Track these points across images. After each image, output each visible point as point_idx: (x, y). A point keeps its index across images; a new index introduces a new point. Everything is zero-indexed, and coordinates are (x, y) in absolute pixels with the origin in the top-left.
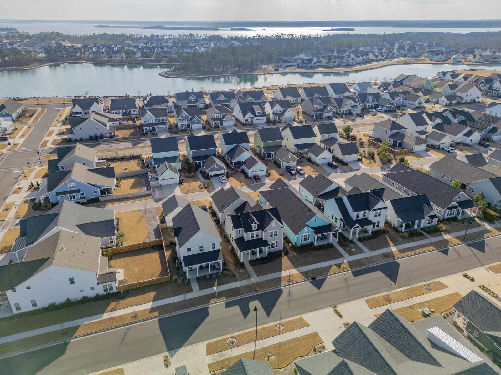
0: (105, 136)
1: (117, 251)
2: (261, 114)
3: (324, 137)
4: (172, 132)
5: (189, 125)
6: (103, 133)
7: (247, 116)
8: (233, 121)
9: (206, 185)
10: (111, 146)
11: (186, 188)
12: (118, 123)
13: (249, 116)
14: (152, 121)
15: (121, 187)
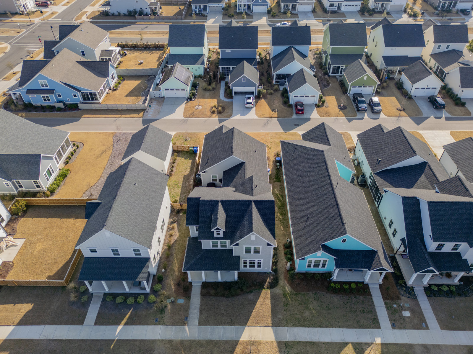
0: (145, 12)
3: (439, 48)
4: (226, 15)
5: (249, 6)
6: (144, 8)
8: (311, 6)
9: (220, 108)
11: (193, 107)
15: (117, 91)
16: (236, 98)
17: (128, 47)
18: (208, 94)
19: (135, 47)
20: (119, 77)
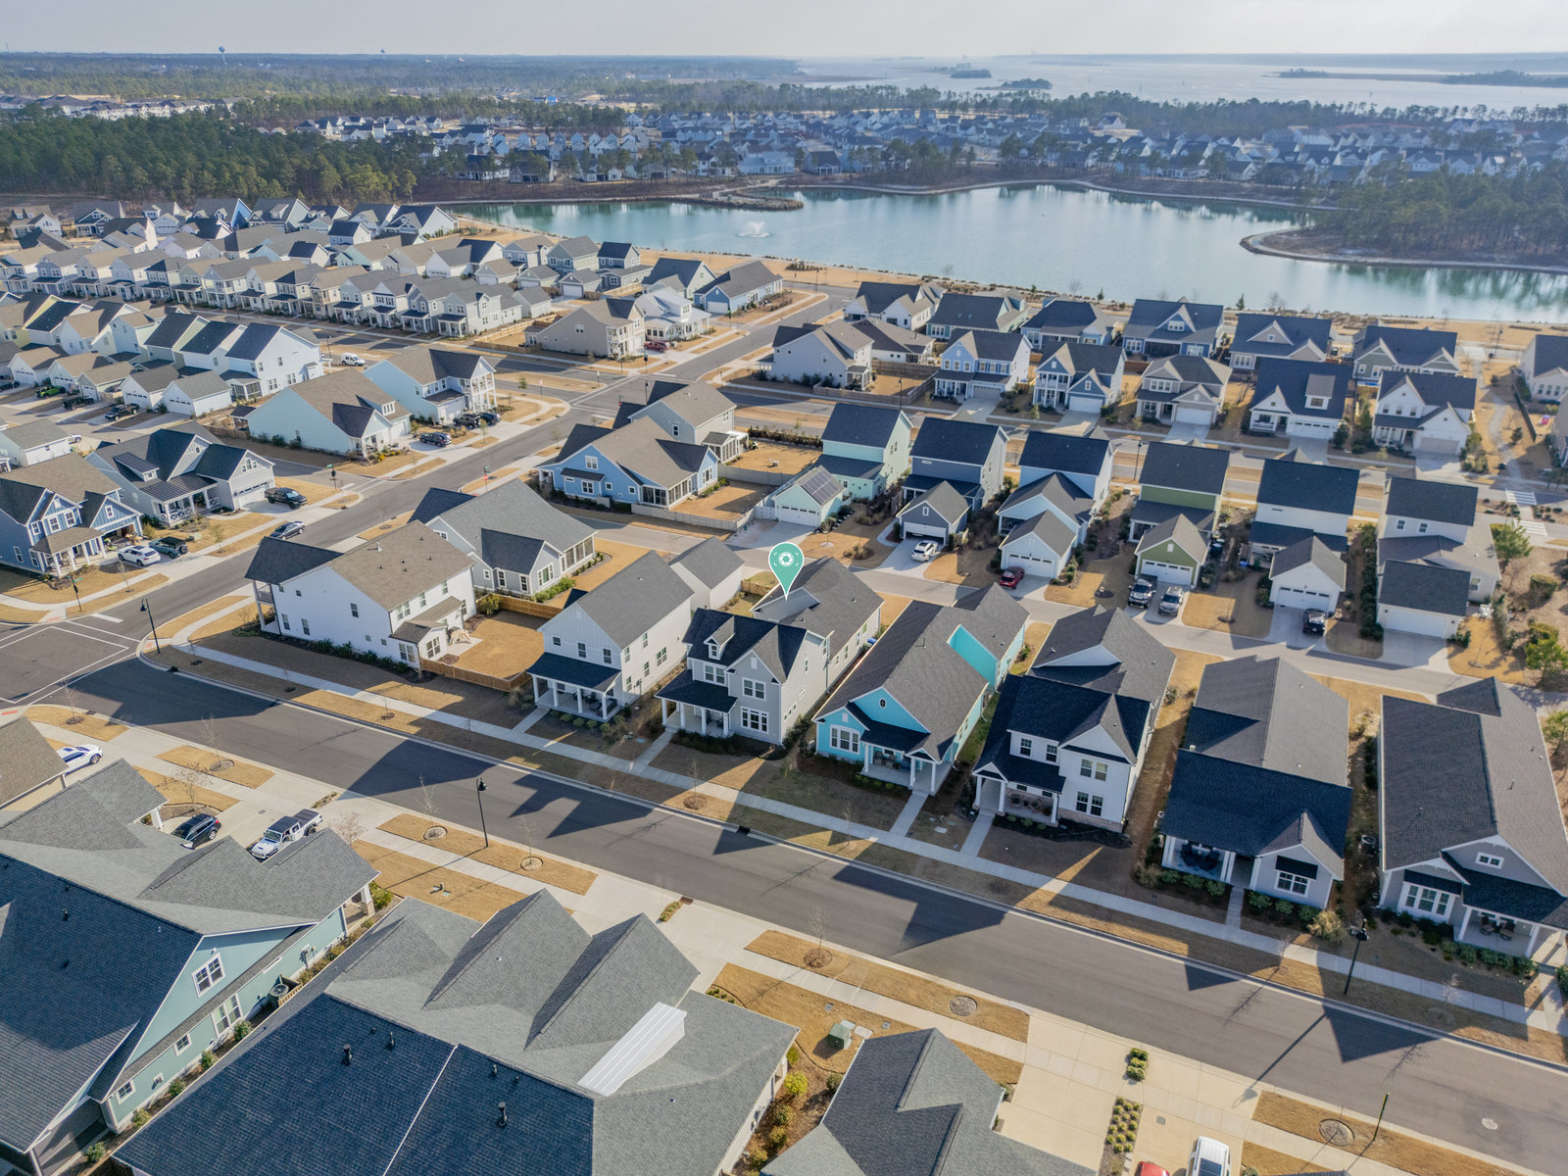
0: (835, 383)
1: (515, 607)
2: (1325, 406)
3: (1400, 527)
4: (1003, 407)
5: (1061, 396)
6: (836, 375)
7: (1265, 404)
8: (1211, 414)
9: (862, 551)
11: (819, 542)
12: (903, 355)
13: (1273, 404)
14: (967, 365)
15: (706, 499)
16: (905, 542)
17: (767, 437)
18: (860, 528)
19: (778, 439)
20: (720, 479)
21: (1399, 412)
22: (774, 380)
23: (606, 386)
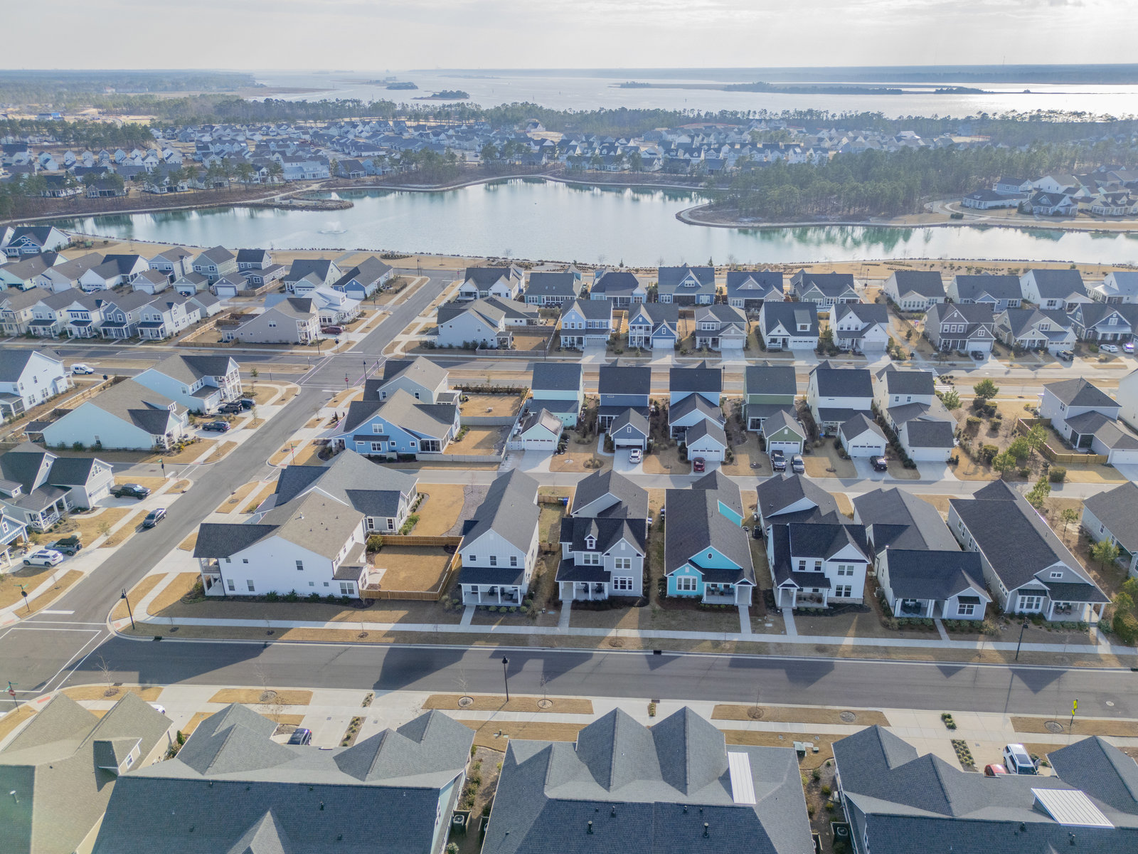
0: (489, 345)
1: (392, 542)
2: (808, 330)
3: (897, 400)
4: (612, 350)
5: (647, 340)
6: (488, 340)
7: (774, 332)
8: (741, 341)
9: (597, 462)
10: (492, 365)
11: (563, 461)
12: (524, 321)
13: (779, 331)
14: (580, 324)
15: (461, 442)
16: (618, 453)
17: (470, 391)
18: (581, 447)
19: (478, 391)
20: (462, 427)
21: (849, 328)
22: (441, 347)
23: (314, 366)
